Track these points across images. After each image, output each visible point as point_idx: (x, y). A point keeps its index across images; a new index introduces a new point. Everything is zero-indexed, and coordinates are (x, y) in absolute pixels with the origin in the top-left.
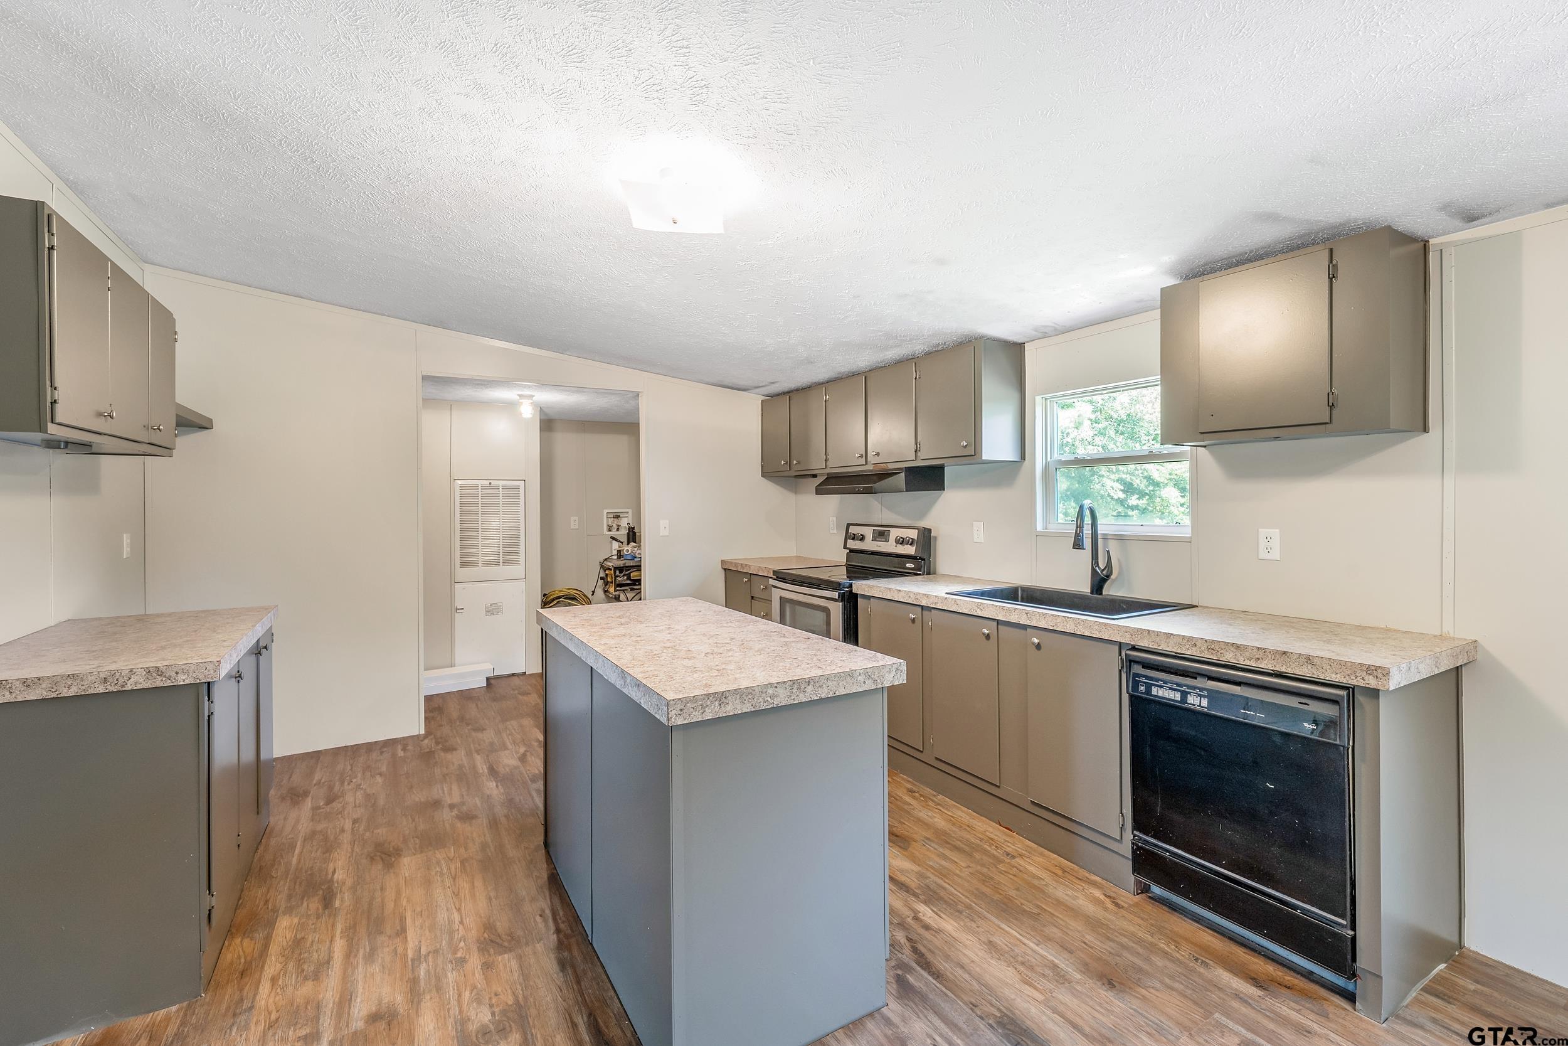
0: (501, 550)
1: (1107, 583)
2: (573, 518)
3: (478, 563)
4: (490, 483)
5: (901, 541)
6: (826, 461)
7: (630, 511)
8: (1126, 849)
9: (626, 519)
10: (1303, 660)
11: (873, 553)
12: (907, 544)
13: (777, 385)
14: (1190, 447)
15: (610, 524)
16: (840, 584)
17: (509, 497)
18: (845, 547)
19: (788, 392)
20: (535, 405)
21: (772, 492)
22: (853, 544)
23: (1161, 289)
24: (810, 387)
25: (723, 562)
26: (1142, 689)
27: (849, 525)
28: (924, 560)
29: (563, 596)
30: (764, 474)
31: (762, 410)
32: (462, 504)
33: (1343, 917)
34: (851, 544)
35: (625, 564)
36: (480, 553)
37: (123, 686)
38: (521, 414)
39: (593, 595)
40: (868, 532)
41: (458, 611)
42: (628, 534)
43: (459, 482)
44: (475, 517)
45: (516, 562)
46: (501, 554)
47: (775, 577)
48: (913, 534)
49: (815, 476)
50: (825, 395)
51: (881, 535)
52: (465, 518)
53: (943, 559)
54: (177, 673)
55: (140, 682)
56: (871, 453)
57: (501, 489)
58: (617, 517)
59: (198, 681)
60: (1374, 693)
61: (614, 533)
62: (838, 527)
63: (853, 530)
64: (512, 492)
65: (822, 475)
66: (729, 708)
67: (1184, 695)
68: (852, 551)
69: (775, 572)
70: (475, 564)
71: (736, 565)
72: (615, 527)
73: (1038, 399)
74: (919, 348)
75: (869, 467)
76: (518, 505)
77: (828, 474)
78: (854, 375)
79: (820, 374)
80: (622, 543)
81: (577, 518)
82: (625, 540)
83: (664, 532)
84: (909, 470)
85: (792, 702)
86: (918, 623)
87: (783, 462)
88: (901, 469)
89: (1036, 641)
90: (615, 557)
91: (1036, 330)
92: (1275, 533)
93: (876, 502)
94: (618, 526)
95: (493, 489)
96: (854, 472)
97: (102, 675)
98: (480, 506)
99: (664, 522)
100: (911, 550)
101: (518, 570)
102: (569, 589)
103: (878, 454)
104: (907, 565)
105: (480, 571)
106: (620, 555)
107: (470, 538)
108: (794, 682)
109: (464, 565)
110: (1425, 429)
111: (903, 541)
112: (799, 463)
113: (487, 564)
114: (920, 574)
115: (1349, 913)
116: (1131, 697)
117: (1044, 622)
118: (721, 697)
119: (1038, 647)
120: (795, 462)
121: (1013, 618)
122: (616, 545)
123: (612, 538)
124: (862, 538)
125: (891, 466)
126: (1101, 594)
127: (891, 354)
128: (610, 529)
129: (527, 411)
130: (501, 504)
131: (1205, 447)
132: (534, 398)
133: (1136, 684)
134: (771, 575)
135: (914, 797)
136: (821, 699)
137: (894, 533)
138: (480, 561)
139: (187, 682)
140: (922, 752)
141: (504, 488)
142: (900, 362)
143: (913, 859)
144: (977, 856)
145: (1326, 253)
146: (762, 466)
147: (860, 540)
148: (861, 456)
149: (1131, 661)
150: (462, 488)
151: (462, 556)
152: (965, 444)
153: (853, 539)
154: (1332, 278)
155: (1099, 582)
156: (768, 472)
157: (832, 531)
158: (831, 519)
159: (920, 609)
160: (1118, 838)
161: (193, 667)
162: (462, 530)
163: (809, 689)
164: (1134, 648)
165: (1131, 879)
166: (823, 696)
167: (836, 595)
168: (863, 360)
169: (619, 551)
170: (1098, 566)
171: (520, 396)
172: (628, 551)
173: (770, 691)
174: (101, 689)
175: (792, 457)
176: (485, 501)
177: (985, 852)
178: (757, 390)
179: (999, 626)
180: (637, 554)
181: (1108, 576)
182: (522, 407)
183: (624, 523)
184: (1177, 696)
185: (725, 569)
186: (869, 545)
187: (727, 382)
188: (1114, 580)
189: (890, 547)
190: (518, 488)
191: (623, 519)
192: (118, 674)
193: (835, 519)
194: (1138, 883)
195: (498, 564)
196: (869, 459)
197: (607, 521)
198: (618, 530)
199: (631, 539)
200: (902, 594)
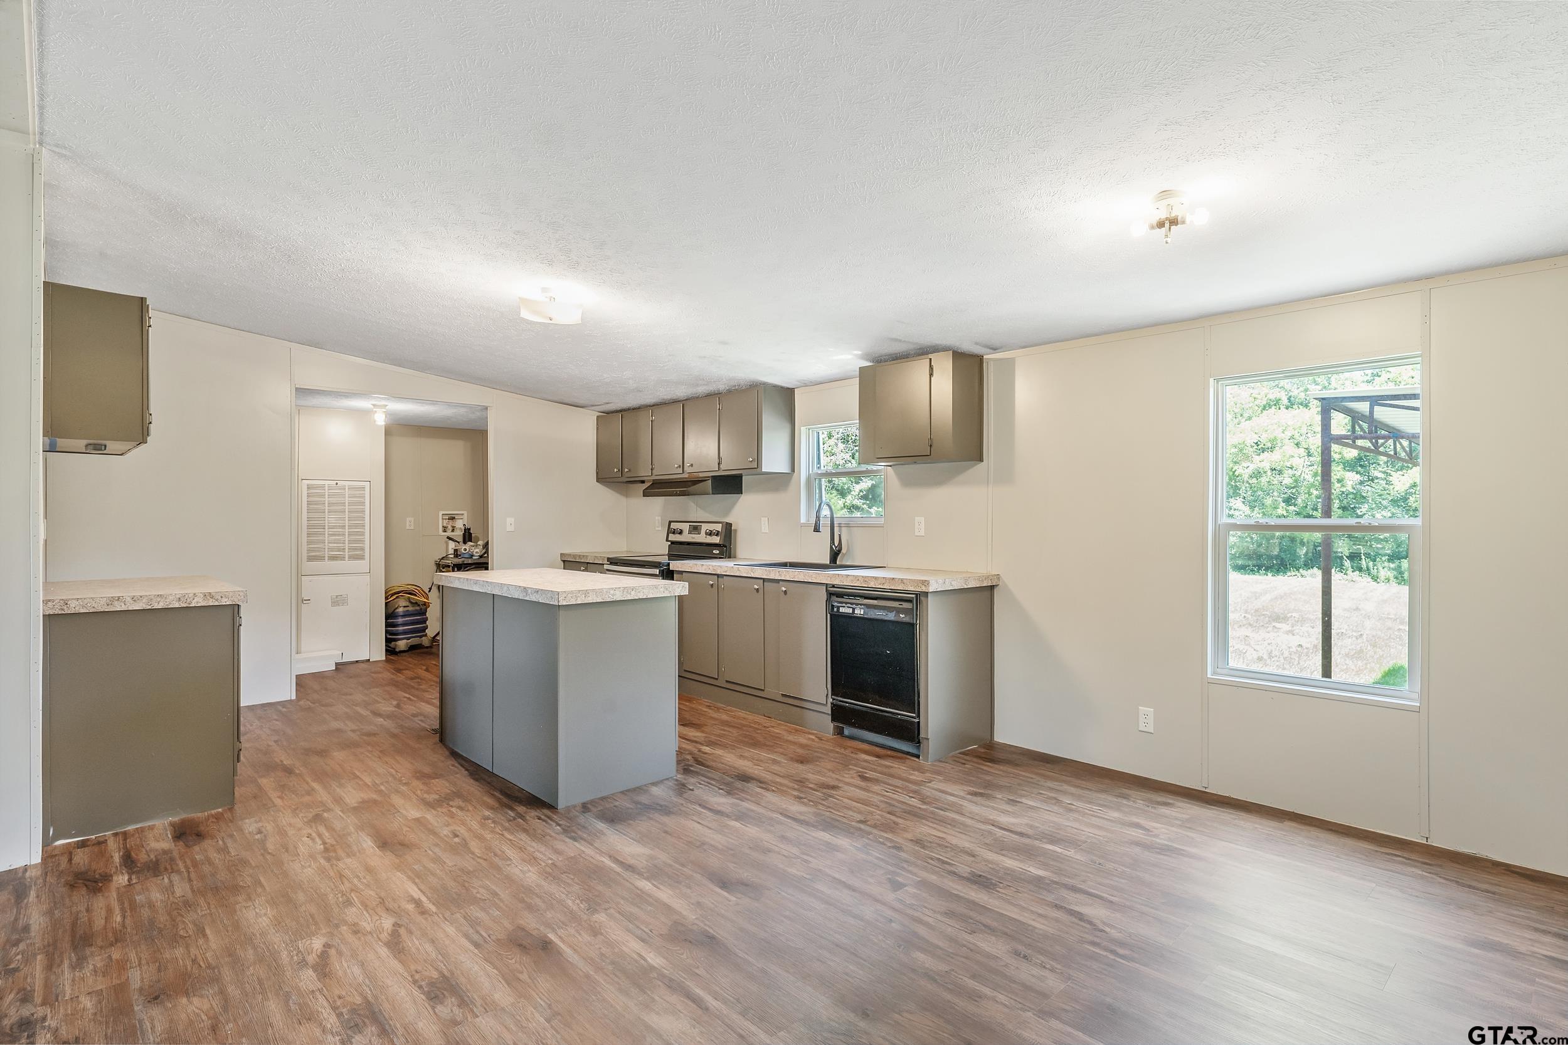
0: (347, 546)
1: (839, 556)
2: (408, 519)
3: (324, 557)
4: (337, 484)
5: (710, 533)
6: (652, 469)
7: (465, 513)
8: (828, 709)
9: (461, 520)
10: (900, 581)
11: (689, 544)
12: (714, 535)
13: (611, 405)
14: (883, 467)
15: (445, 525)
16: (660, 563)
17: (354, 496)
18: (667, 540)
19: (621, 411)
20: (387, 414)
21: (606, 496)
22: (673, 538)
23: (860, 368)
24: (639, 408)
25: (562, 555)
26: (835, 609)
27: (670, 522)
28: (726, 547)
29: (403, 591)
30: (598, 480)
31: (597, 424)
32: (309, 503)
33: (914, 713)
34: (672, 537)
35: (464, 561)
36: (327, 548)
37: (189, 604)
38: (375, 421)
39: (429, 591)
40: (685, 527)
41: (304, 602)
42: (464, 535)
43: (308, 482)
44: (322, 515)
45: (362, 558)
46: (347, 549)
47: (609, 563)
48: (719, 527)
49: (643, 482)
50: (652, 416)
51: (695, 529)
52: (311, 515)
53: (743, 546)
54: (222, 597)
55: (198, 602)
56: (687, 465)
57: (347, 489)
58: (452, 518)
59: (234, 603)
60: (926, 594)
61: (449, 534)
62: (662, 525)
63: (674, 526)
64: (357, 493)
65: (649, 481)
66: (590, 598)
67: (854, 609)
68: (673, 543)
69: (609, 559)
70: (322, 558)
71: (574, 556)
72: (450, 528)
73: (803, 429)
74: (722, 387)
75: (686, 476)
76: (363, 503)
77: (653, 480)
78: (675, 402)
79: (649, 399)
80: (459, 542)
81: (412, 519)
82: (460, 539)
83: (510, 528)
84: (714, 477)
85: (624, 599)
86: (715, 587)
87: (615, 470)
88: (708, 477)
89: (784, 589)
90: (452, 556)
91: (798, 381)
92: (922, 519)
93: (693, 504)
94: (453, 527)
95: (340, 489)
96: (676, 479)
97: (178, 596)
98: (327, 504)
99: (510, 520)
100: (716, 540)
101: (363, 565)
102: (408, 585)
103: (692, 465)
104: (714, 552)
105: (328, 565)
106: (457, 554)
107: (316, 534)
108: (625, 588)
109: (311, 559)
110: (981, 460)
111: (711, 533)
112: (630, 470)
113: (333, 558)
114: (723, 558)
115: (916, 711)
116: (831, 615)
117: (788, 576)
118: (586, 593)
119: (785, 592)
120: (626, 470)
121: (772, 576)
122: (452, 545)
123: (448, 538)
124: (681, 532)
125: (701, 475)
126: (836, 563)
127: (702, 390)
128: (445, 529)
129: (380, 419)
130: (347, 503)
131: (890, 466)
132: (387, 407)
133: (833, 609)
134: (606, 562)
135: (710, 709)
136: (639, 599)
137: (705, 527)
138: (326, 556)
139: (228, 603)
140: (717, 679)
141: (350, 488)
142: (709, 396)
143: (703, 732)
144: (745, 728)
145: (928, 360)
146: (597, 473)
147: (679, 534)
148: (680, 467)
149: (830, 594)
150: (309, 487)
151: (309, 551)
152: (751, 459)
153: (674, 533)
154: (931, 375)
155: (835, 555)
156: (603, 477)
157: (657, 529)
158: (657, 518)
159: (716, 577)
160: (825, 703)
161: (231, 594)
162: (308, 527)
163: (633, 593)
164: (833, 586)
165: (831, 726)
166: (641, 597)
167: (657, 571)
168: (681, 392)
169: (456, 550)
170: (834, 544)
171: (374, 405)
172: (465, 550)
173: (612, 592)
174: (177, 605)
175: (623, 466)
176: (333, 500)
177: (751, 727)
178: (593, 408)
179: (765, 583)
180: (474, 553)
181: (840, 551)
182: (376, 415)
183: (459, 524)
184: (851, 611)
185: (564, 561)
186: (686, 537)
187: (566, 401)
188: (844, 555)
189: (701, 538)
190: (363, 488)
191: (458, 520)
192: (187, 596)
193: (660, 518)
194: (836, 728)
195: (343, 559)
196: (685, 469)
197: (443, 523)
198: (453, 531)
199: (467, 539)
200: (704, 567)
